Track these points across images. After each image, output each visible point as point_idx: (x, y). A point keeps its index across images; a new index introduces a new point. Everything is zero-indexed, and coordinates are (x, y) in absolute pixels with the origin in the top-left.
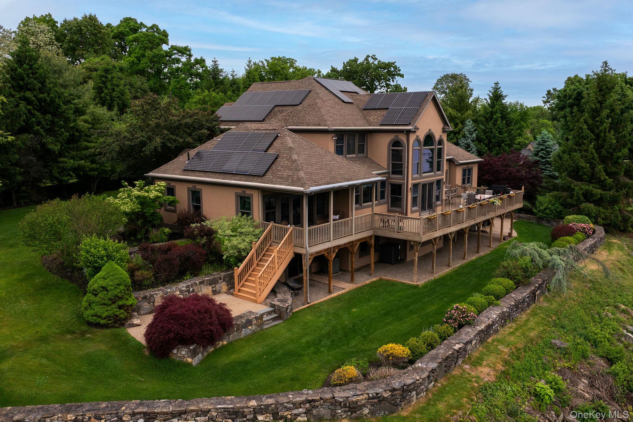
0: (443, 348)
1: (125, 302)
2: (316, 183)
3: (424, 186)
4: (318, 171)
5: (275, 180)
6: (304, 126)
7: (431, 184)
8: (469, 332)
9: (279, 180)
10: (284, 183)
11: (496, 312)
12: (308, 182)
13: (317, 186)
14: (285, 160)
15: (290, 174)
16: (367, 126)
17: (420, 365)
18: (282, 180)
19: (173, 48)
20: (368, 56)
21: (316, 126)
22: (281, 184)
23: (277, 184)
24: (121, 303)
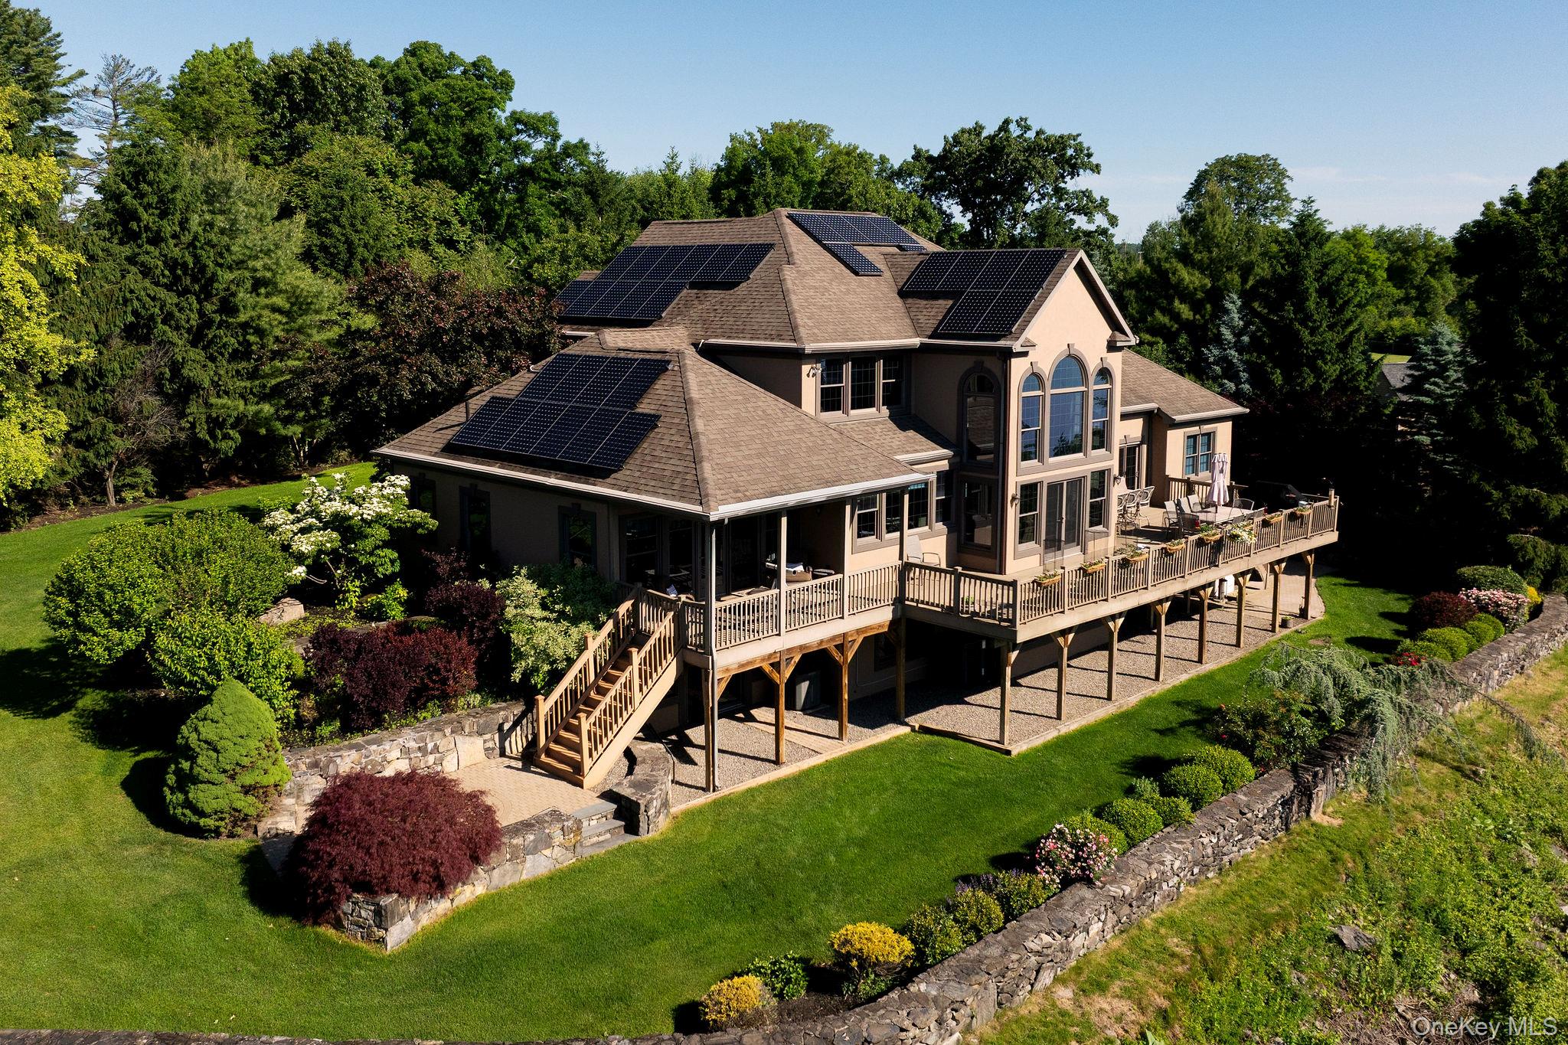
0: (999, 942)
1: (258, 779)
2: (740, 495)
3: (1054, 488)
4: (751, 462)
5: (643, 481)
6: (744, 338)
7: (1075, 484)
8: (1083, 899)
9: (653, 483)
10: (662, 491)
11: (1175, 845)
12: (718, 492)
13: (740, 500)
14: (673, 431)
15: (680, 469)
16: (906, 337)
17: (923, 987)
18: (660, 484)
19: (516, 118)
20: (1007, 122)
21: (772, 340)
22: (655, 494)
23: (647, 492)
24: (248, 779)
